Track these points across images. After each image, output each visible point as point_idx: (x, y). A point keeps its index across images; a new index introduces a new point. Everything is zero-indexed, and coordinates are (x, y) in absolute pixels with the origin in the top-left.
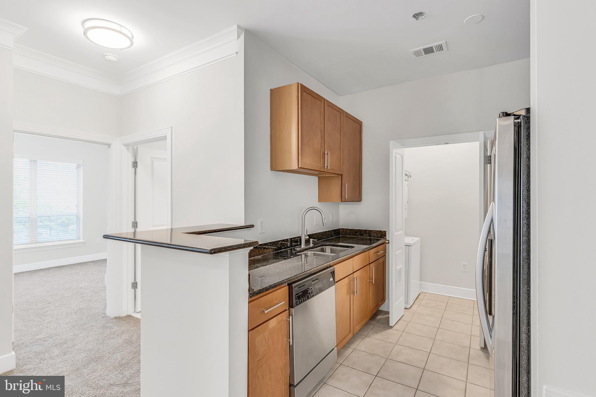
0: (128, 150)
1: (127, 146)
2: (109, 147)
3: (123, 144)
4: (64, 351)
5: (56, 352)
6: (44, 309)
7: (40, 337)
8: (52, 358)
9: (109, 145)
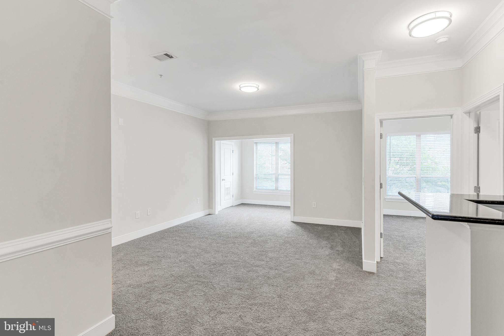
0: (469, 117)
1: (468, 113)
2: (451, 118)
3: (464, 113)
4: (406, 277)
5: (401, 275)
6: (410, 245)
7: (398, 261)
8: (397, 278)
9: (452, 116)
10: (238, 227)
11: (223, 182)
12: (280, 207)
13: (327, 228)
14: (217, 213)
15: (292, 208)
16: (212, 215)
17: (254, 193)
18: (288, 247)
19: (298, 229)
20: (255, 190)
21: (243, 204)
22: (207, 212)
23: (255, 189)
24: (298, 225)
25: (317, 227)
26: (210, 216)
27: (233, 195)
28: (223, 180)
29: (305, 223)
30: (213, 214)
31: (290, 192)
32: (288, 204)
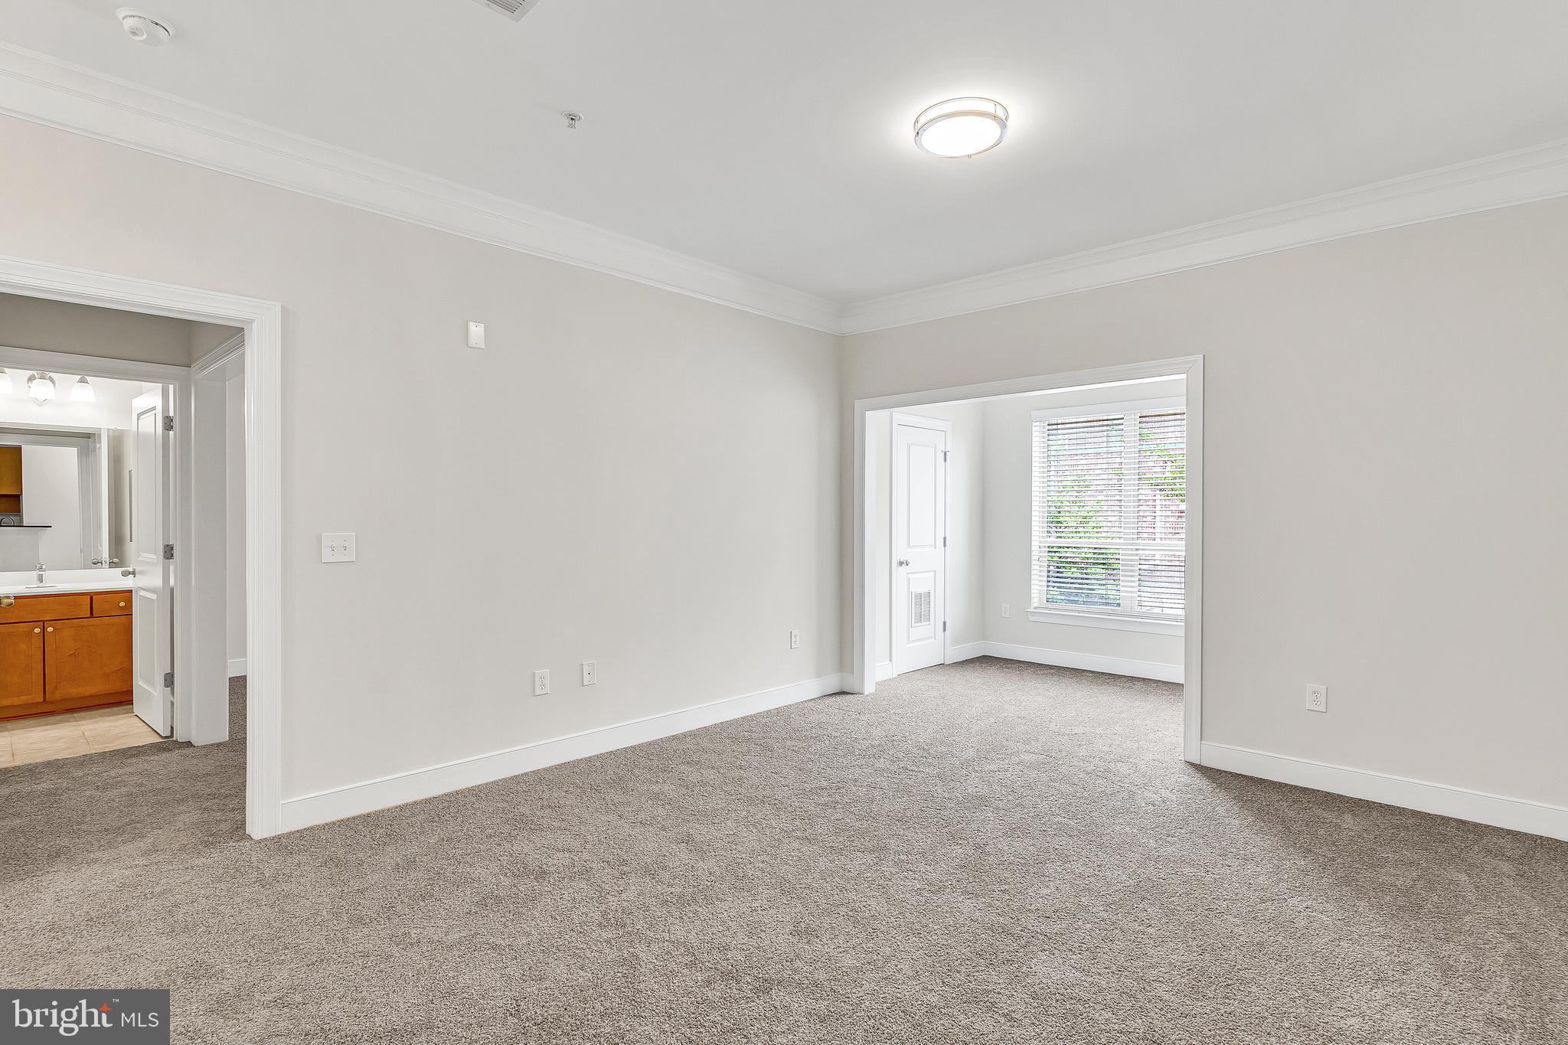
10: (930, 764)
11: (900, 573)
12: (1138, 685)
13: (1397, 827)
14: (869, 688)
15: (1193, 692)
16: (848, 696)
17: (1032, 618)
18: (1151, 930)
19: (1220, 810)
20: (1035, 608)
21: (986, 661)
22: (832, 683)
23: (1036, 605)
24: (1220, 785)
25: (1330, 816)
26: (839, 699)
27: (945, 623)
28: (901, 563)
29: (1261, 781)
30: (856, 691)
31: (1183, 624)
32: (1175, 673)
